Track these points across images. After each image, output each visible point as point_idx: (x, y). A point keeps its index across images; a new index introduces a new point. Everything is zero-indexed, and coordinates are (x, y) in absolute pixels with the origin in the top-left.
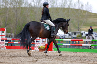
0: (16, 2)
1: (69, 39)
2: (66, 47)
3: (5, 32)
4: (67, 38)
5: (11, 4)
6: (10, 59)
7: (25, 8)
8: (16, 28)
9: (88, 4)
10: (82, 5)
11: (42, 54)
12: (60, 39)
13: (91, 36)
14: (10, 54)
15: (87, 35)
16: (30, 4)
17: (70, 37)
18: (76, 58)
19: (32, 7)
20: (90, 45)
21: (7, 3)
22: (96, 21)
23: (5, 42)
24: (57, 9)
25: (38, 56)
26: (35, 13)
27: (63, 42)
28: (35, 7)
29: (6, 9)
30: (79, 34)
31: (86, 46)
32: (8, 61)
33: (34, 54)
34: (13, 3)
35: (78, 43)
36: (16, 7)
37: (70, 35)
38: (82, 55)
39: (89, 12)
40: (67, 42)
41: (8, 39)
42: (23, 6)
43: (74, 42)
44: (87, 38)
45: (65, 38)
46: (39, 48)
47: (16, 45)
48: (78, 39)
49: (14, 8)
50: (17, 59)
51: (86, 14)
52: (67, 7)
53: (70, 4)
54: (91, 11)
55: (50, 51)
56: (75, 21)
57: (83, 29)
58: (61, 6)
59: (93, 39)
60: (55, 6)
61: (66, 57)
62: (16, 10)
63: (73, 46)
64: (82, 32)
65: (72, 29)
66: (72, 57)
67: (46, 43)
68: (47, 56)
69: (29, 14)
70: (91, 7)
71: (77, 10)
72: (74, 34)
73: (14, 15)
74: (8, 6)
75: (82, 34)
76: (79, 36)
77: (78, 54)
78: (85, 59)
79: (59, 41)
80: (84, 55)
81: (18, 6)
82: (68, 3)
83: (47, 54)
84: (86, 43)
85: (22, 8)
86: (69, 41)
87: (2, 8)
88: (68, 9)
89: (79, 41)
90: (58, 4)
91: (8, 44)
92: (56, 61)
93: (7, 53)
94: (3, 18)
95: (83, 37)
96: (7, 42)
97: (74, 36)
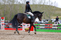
0: (10, 1)
1: (44, 24)
2: (42, 28)
3: (4, 19)
4: (42, 24)
5: (8, 2)
6: (7, 36)
7: (16, 5)
8: (11, 17)
9: (55, 2)
10: (52, 3)
11: (27, 33)
12: (38, 24)
13: (57, 22)
14: (7, 33)
15: (55, 21)
16: (19, 2)
17: (45, 22)
18: (48, 35)
19: (20, 4)
20: (57, 27)
21: (5, 1)
22: (60, 13)
23: (4, 26)
24: (36, 5)
25: (25, 34)
26: (23, 8)
27: (40, 26)
28: (22, 4)
29: (5, 5)
30: (50, 21)
31: (54, 28)
32: (6, 38)
33: (22, 33)
34: (9, 2)
35: (49, 26)
36: (11, 4)
37: (44, 21)
38: (52, 33)
39: (56, 7)
40: (42, 26)
41: (6, 24)
42: (15, 3)
43: (47, 26)
44: (55, 23)
45: (41, 23)
46: (25, 29)
47: (11, 28)
48: (49, 24)
49: (9, 5)
50: (11, 36)
51: (54, 8)
52: (42, 4)
53: (45, 2)
54: (57, 7)
55: (32, 31)
56: (47, 13)
57: (52, 17)
58: (39, 3)
59: (59, 24)
60: (35, 3)
61: (42, 35)
62: (11, 6)
63: (46, 28)
64: (52, 19)
65: (46, 17)
66: (45, 35)
67: (29, 26)
68: (30, 34)
69: (19, 8)
70: (57, 4)
71: (49, 6)
72: (46, 21)
73: (9, 9)
74: (6, 4)
75: (52, 21)
76: (50, 22)
77: (49, 33)
78: (54, 36)
79: (37, 25)
80: (53, 33)
81: (12, 4)
82: (43, 2)
83: (30, 33)
84: (54, 26)
85: (15, 5)
86: (44, 25)
87: (2, 5)
88: (43, 5)
89: (50, 25)
90: (37, 2)
91: (6, 27)
92: (36, 37)
93: (5, 32)
94: (2, 11)
95: (52, 23)
96: (5, 26)
97: (47, 22)
